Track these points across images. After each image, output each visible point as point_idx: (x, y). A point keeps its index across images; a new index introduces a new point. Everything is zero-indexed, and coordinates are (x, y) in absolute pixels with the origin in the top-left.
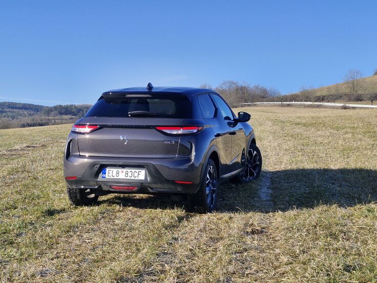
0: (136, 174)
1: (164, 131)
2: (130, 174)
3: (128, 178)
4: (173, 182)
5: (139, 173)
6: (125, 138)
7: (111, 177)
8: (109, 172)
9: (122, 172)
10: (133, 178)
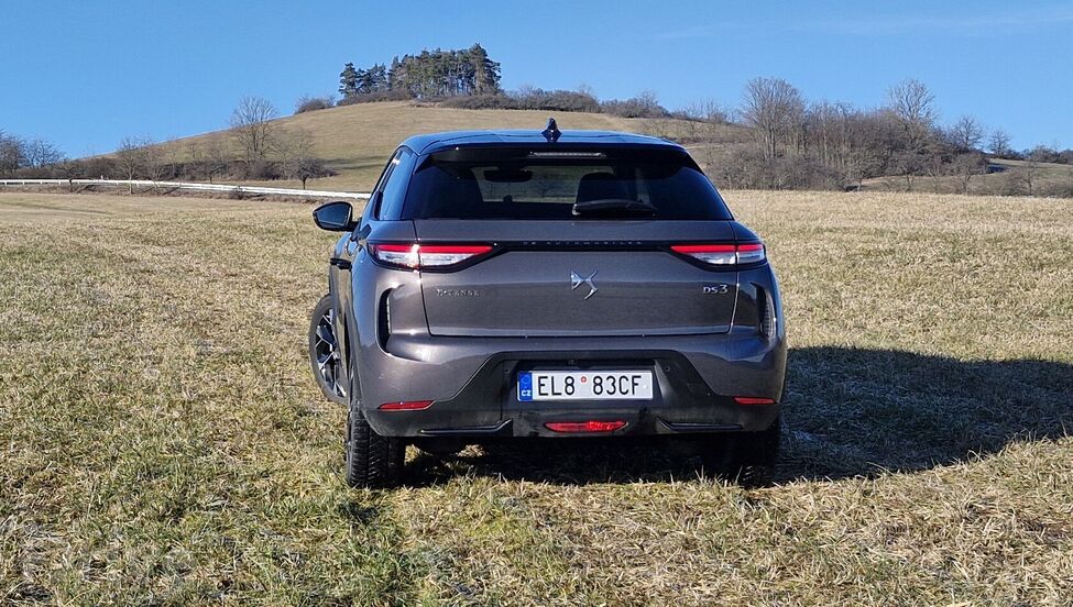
0: (627, 385)
1: (697, 256)
2: (607, 385)
3: (605, 396)
4: (728, 402)
5: (636, 380)
6: (588, 280)
7: (550, 397)
8: (543, 381)
9: (584, 379)
10: (618, 396)
